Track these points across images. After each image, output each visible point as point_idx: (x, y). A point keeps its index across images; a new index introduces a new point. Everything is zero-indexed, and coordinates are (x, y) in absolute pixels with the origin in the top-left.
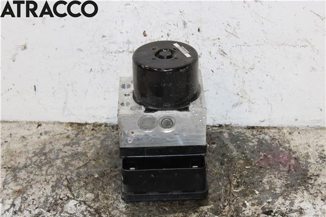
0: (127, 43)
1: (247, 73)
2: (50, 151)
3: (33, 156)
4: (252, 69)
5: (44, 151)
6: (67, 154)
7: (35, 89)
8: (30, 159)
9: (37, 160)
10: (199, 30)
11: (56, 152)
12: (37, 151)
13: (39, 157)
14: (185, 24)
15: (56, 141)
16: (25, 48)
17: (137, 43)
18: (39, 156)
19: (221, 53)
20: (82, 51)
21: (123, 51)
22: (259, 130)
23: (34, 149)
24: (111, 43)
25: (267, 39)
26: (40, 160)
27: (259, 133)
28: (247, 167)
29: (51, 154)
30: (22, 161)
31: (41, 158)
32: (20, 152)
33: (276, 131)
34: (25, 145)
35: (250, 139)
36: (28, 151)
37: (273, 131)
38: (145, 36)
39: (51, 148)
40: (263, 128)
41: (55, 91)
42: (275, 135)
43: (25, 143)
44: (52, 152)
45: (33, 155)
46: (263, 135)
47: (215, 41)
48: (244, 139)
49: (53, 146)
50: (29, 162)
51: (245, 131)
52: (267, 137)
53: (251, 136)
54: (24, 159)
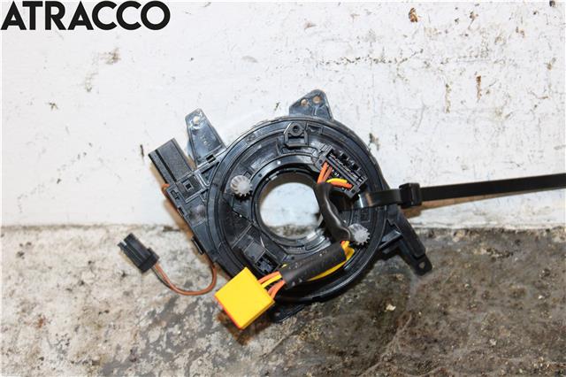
0: (367, 40)
3: (150, 327)
9: (161, 337)
13: (166, 328)
15: (202, 279)
16: (115, 58)
17: (392, 39)
18: (164, 324)
20: (255, 61)
23: (151, 304)
24: (328, 40)
26: (169, 336)
29: (192, 318)
30: (123, 340)
31: (170, 330)
32: (118, 316)
34: (127, 294)
36: (136, 310)
43: (127, 288)
44: (193, 313)
45: (150, 322)
54: (128, 337)
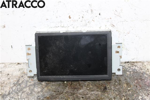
1: (126, 35)
2: (23, 82)
4: (128, 33)
5: (19, 82)
6: (31, 83)
7: (12, 47)
8: (12, 88)
10: (100, 14)
11: (26, 82)
12: (15, 83)
14: (92, 11)
19: (112, 26)
21: (58, 26)
22: (132, 64)
25: (137, 18)
27: (132, 66)
28: (129, 89)
33: (141, 64)
35: (128, 70)
37: (139, 64)
38: (70, 18)
39: (22, 80)
40: (134, 62)
41: (23, 48)
42: (141, 66)
46: (134, 67)
47: (109, 20)
48: (125, 70)
49: (24, 78)
50: (11, 91)
51: (124, 64)
52: (136, 68)
53: (128, 68)
